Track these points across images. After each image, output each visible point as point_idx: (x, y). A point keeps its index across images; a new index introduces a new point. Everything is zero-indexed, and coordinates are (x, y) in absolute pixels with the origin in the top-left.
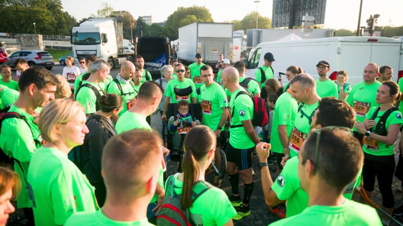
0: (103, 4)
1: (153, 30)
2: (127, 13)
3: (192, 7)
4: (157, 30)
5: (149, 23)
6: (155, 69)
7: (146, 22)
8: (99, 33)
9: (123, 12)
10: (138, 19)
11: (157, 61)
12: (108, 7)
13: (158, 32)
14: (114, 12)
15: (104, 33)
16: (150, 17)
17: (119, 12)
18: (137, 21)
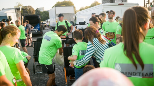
0: (17, 3)
1: (44, 14)
2: (30, 6)
3: (64, 1)
4: (46, 14)
5: (42, 11)
6: (34, 32)
7: (41, 11)
8: (7, 16)
9: (28, 6)
10: (37, 9)
11: (36, 28)
12: (20, 4)
13: (47, 15)
14: (24, 7)
15: (10, 16)
16: (43, 8)
17: (26, 6)
18: (36, 10)
